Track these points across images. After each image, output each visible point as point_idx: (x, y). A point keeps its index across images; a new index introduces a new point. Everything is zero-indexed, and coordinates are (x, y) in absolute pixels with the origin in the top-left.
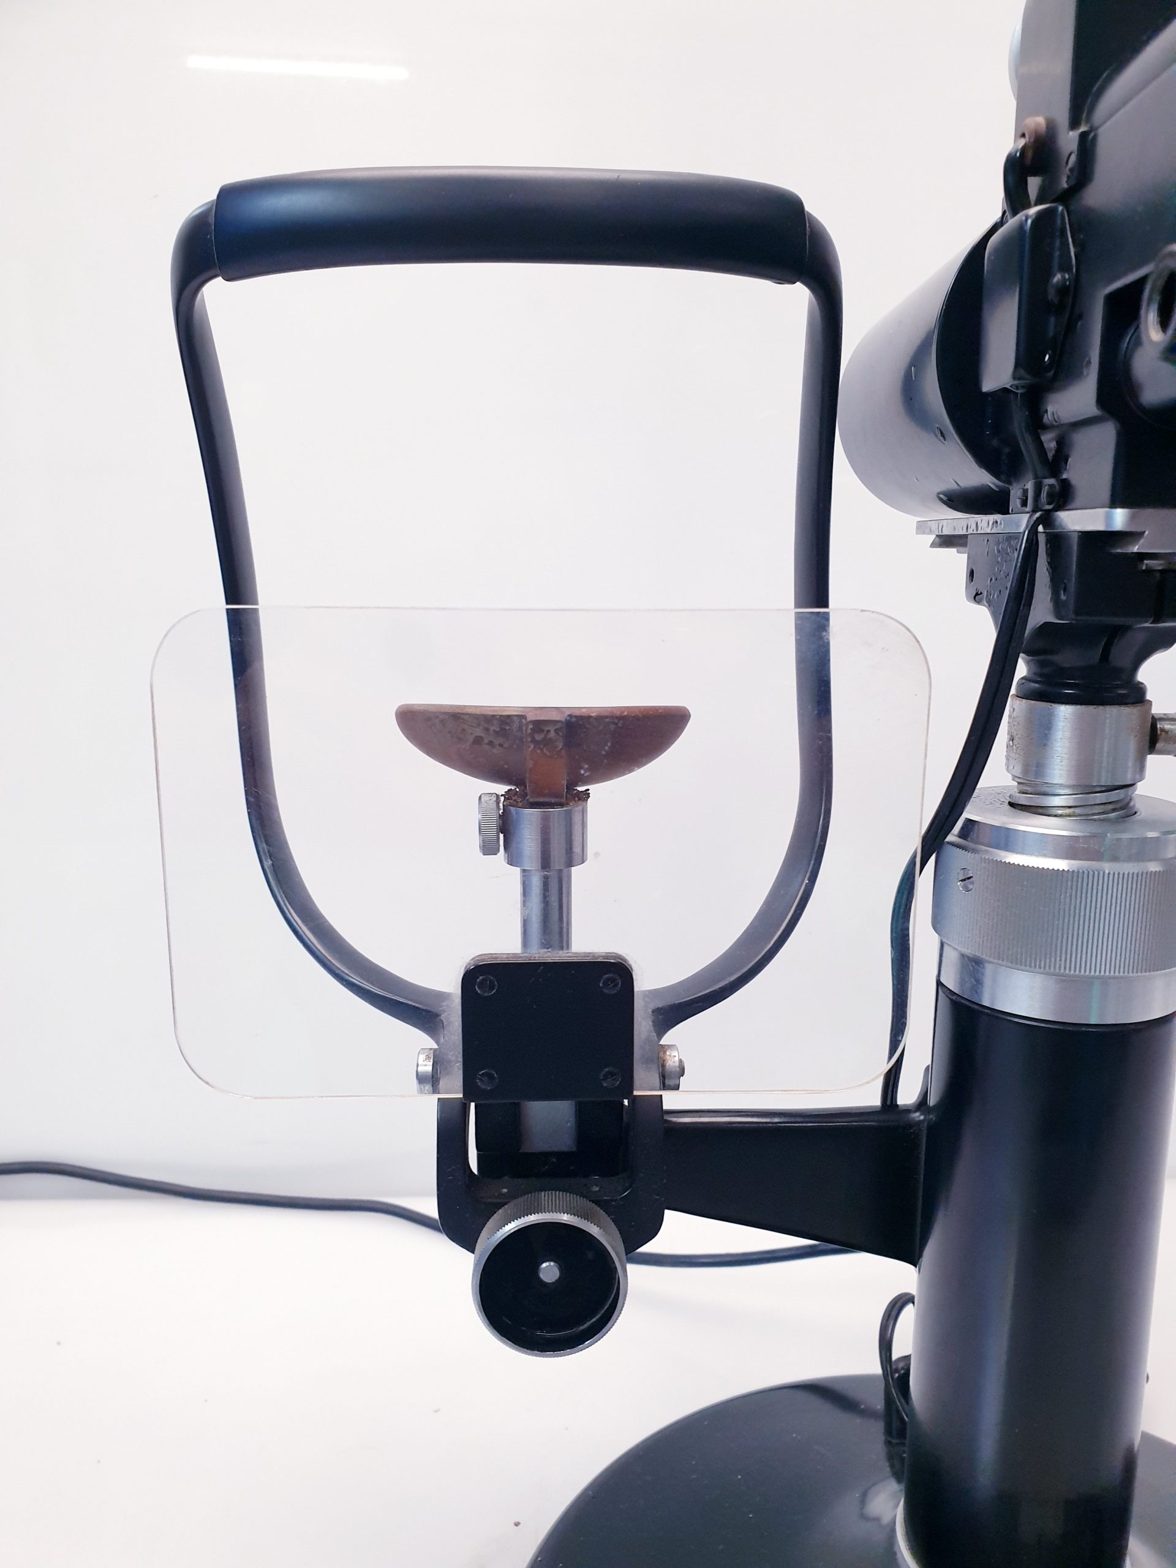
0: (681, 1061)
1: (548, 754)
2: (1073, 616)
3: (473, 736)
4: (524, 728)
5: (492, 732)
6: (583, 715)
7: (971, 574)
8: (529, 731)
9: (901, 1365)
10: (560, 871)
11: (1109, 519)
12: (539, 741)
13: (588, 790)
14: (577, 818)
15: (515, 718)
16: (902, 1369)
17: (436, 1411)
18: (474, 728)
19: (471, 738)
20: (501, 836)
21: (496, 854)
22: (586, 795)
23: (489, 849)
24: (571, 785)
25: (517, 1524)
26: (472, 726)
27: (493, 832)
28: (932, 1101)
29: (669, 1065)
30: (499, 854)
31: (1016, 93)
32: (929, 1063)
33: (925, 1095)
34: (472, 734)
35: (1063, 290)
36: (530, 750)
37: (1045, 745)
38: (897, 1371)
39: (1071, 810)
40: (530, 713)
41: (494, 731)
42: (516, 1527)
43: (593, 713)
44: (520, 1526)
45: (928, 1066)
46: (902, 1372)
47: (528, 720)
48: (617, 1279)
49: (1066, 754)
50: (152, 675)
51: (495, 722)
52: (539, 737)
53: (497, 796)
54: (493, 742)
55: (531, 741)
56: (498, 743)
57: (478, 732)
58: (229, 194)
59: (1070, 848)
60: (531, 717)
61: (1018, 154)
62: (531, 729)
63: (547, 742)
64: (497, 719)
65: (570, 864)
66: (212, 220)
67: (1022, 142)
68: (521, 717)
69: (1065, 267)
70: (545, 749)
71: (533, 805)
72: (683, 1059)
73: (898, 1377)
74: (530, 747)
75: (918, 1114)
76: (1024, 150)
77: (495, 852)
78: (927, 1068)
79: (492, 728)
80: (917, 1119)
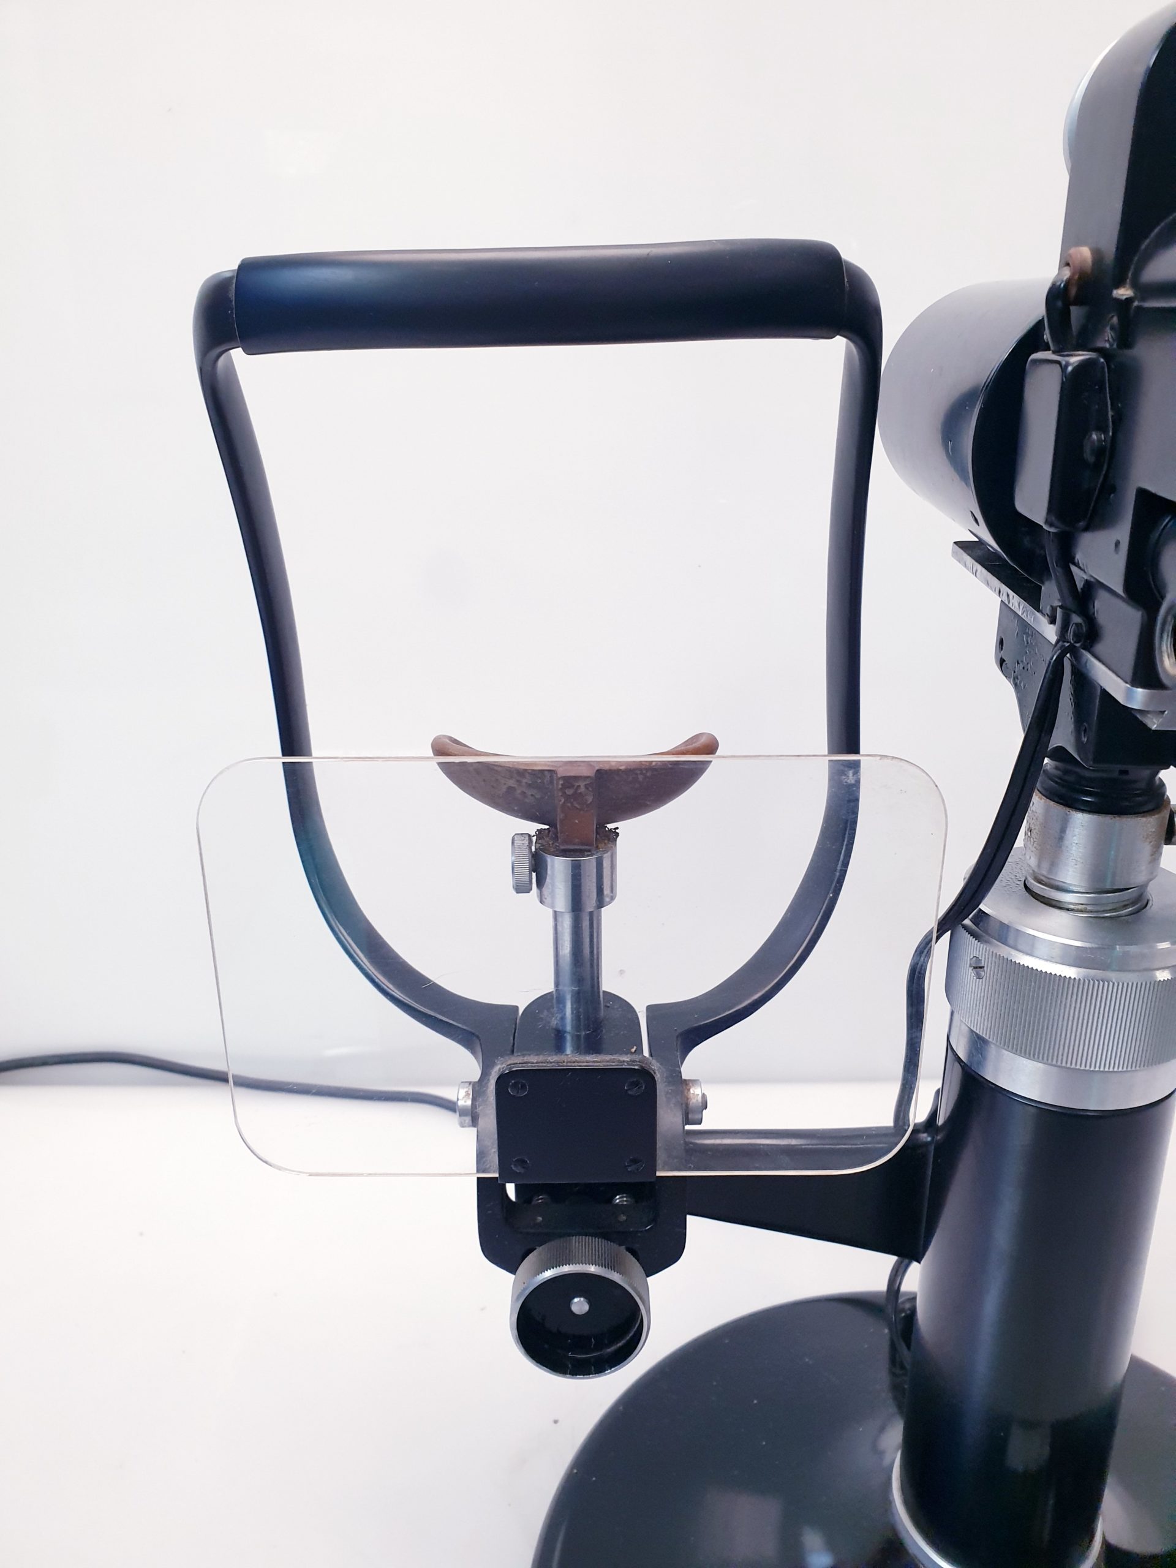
0: (704, 1096)
1: (578, 807)
2: (1091, 763)
3: (506, 786)
4: (555, 782)
5: (524, 784)
6: (613, 768)
7: (1001, 643)
8: (560, 786)
9: (908, 1306)
10: (591, 913)
11: (1129, 695)
12: (569, 795)
13: (617, 828)
14: (606, 863)
15: (546, 773)
16: (909, 1309)
17: (482, 1309)
18: (507, 780)
19: (504, 789)
20: (534, 874)
21: (529, 892)
22: (615, 834)
23: (521, 888)
24: (601, 826)
25: (556, 1422)
26: (505, 777)
27: (526, 870)
28: (941, 1121)
29: (693, 1103)
30: (531, 892)
31: (1070, 166)
32: (940, 1086)
33: (933, 1115)
34: (505, 784)
35: (1100, 452)
36: (561, 803)
37: (1061, 847)
38: (903, 1310)
39: (1083, 906)
40: (561, 769)
41: (526, 783)
42: (554, 1425)
43: (621, 766)
44: (559, 1424)
45: (939, 1089)
46: (908, 1312)
47: (559, 776)
48: (640, 1318)
49: (1080, 858)
50: (197, 819)
51: (527, 775)
52: (569, 792)
53: (529, 836)
54: (525, 793)
55: (561, 796)
56: (530, 794)
57: (512, 783)
58: (248, 267)
59: (1078, 958)
60: (562, 772)
61: (1062, 285)
62: (562, 785)
63: (577, 796)
64: (529, 773)
65: (601, 904)
66: (232, 294)
67: (1067, 273)
68: (552, 772)
69: (1102, 429)
70: (575, 803)
71: (564, 853)
72: (706, 1093)
73: (904, 1316)
74: (561, 801)
75: (925, 1135)
76: (1068, 283)
77: (528, 890)
78: (938, 1091)
79: (524, 781)
80: (924, 1140)
